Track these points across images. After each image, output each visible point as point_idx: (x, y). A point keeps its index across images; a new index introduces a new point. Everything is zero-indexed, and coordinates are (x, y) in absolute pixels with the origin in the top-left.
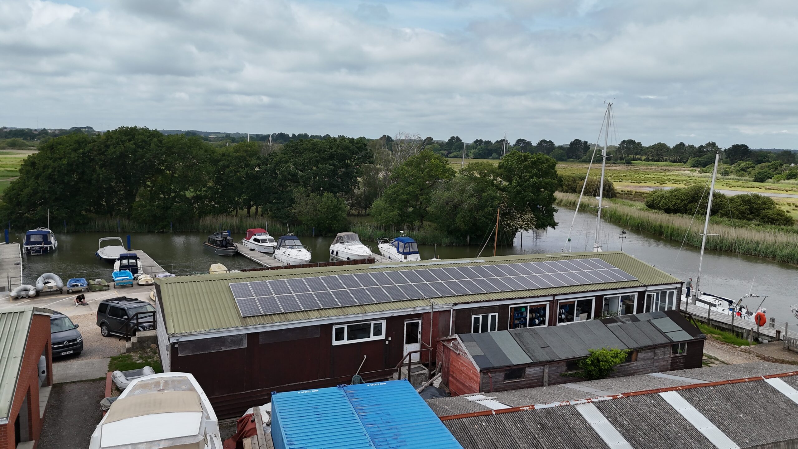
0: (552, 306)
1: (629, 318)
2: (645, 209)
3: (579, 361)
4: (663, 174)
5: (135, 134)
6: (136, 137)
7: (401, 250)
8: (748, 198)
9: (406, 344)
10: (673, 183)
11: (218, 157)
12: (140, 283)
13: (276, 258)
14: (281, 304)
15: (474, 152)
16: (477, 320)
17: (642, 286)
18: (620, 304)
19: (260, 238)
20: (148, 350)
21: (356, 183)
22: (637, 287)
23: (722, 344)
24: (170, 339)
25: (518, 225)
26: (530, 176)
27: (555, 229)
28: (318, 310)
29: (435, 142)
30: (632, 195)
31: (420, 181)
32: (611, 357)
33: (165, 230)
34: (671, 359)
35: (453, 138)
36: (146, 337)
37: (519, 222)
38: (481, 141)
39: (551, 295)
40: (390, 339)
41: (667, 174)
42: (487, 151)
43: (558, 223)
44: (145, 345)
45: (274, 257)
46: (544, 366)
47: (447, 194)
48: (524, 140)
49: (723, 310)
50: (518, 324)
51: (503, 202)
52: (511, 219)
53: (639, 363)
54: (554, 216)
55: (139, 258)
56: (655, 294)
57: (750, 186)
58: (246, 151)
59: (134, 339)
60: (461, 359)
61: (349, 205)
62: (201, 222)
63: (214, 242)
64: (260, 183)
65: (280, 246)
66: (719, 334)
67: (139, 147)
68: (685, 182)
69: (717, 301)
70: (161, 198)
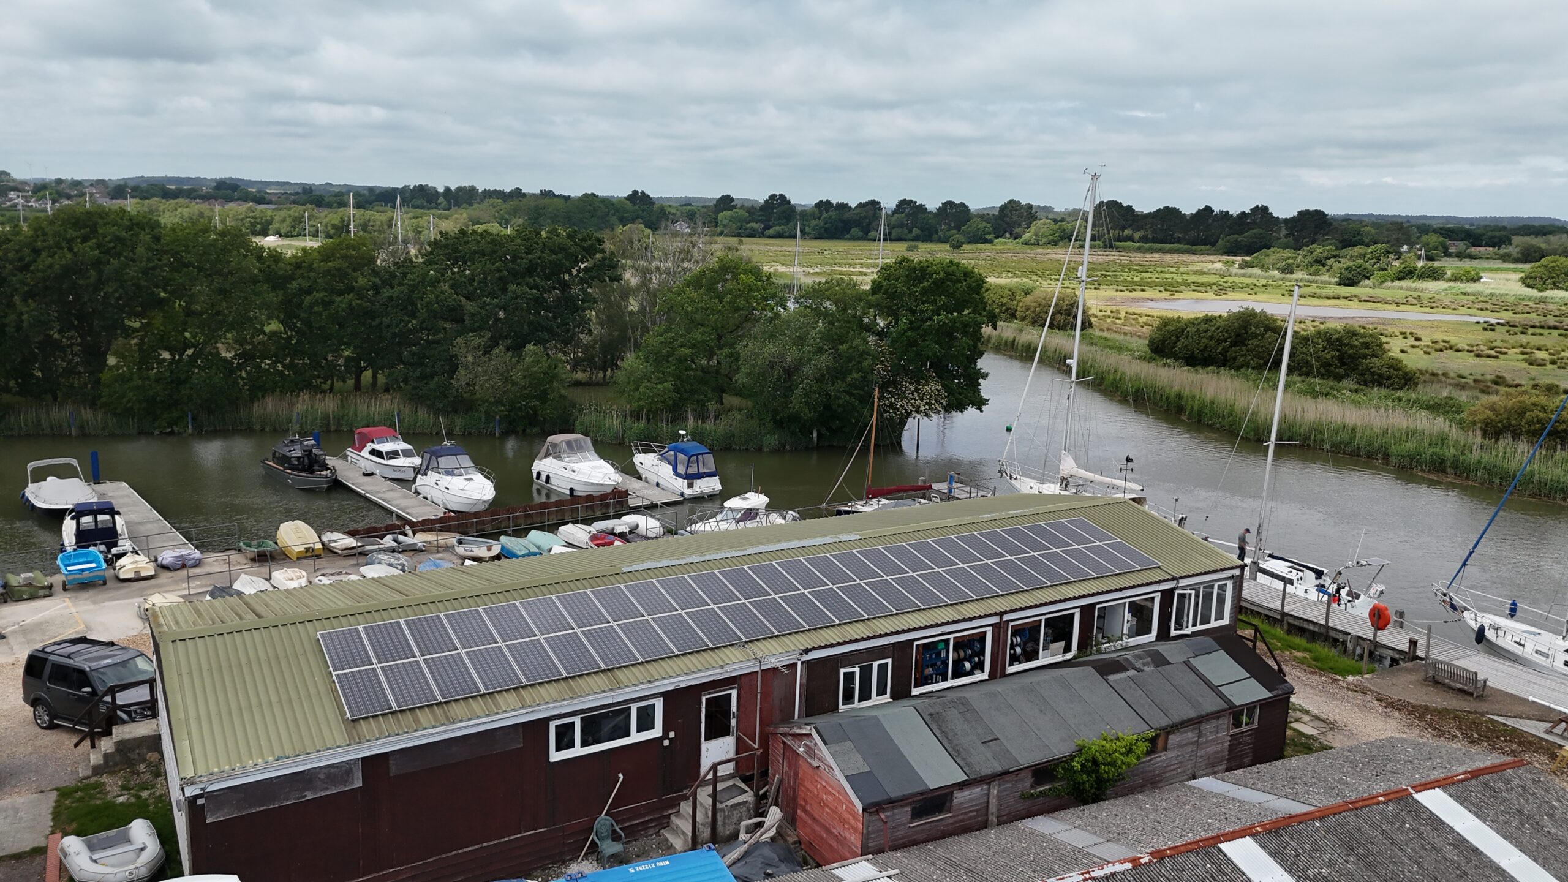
0: (996, 635)
1: (1149, 659)
2: (1148, 357)
3: (1057, 765)
4: (1173, 270)
5: (96, 224)
6: (100, 231)
7: (681, 469)
8: (1337, 336)
9: (706, 740)
10: (1194, 290)
11: (286, 271)
12: (122, 577)
13: (419, 494)
14: (436, 681)
15: (816, 225)
16: (849, 677)
17: (1168, 580)
18: (1128, 616)
19: (385, 447)
20: (142, 767)
21: (584, 323)
22: (1160, 582)
23: (1312, 673)
24: (185, 789)
25: (912, 405)
26: (932, 311)
27: (981, 411)
28: (515, 689)
29: (739, 206)
30: (1120, 319)
31: (716, 320)
32: (1121, 754)
33: (176, 429)
34: (1229, 738)
35: (773, 197)
36: (135, 739)
37: (913, 401)
38: (828, 203)
39: (995, 614)
40: (672, 735)
41: (1182, 270)
42: (840, 225)
43: (988, 400)
44: (133, 756)
45: (416, 489)
46: (989, 784)
47: (771, 349)
48: (911, 201)
49: (1306, 591)
50: (931, 676)
51: (882, 361)
52: (898, 394)
53: (1171, 754)
54: (979, 385)
55: (118, 513)
56: (1193, 592)
57: (1331, 294)
58: (345, 257)
59: (106, 745)
60: (821, 778)
61: (569, 364)
62: (256, 409)
63: (284, 460)
64: (381, 323)
65: (427, 469)
66: (1306, 650)
67: (108, 252)
68: (1214, 287)
69: (1295, 572)
70: (164, 360)
